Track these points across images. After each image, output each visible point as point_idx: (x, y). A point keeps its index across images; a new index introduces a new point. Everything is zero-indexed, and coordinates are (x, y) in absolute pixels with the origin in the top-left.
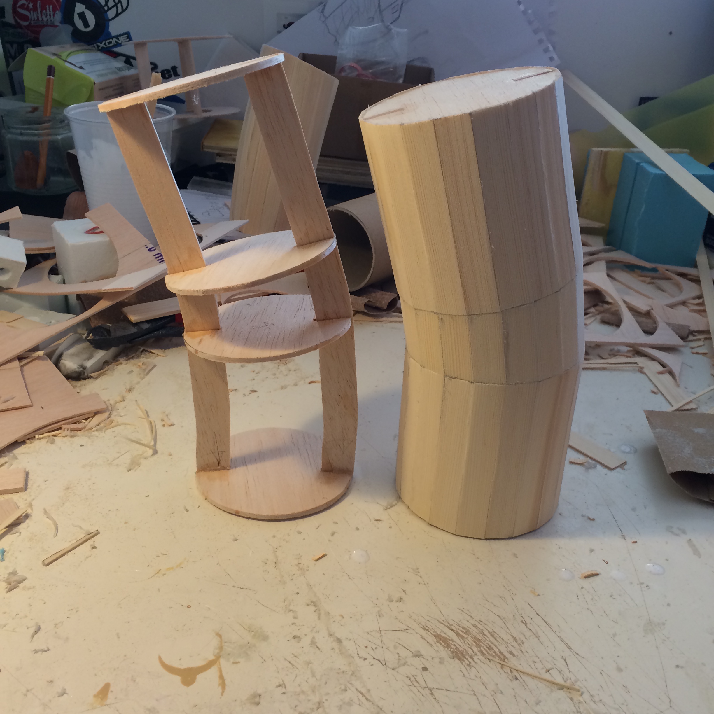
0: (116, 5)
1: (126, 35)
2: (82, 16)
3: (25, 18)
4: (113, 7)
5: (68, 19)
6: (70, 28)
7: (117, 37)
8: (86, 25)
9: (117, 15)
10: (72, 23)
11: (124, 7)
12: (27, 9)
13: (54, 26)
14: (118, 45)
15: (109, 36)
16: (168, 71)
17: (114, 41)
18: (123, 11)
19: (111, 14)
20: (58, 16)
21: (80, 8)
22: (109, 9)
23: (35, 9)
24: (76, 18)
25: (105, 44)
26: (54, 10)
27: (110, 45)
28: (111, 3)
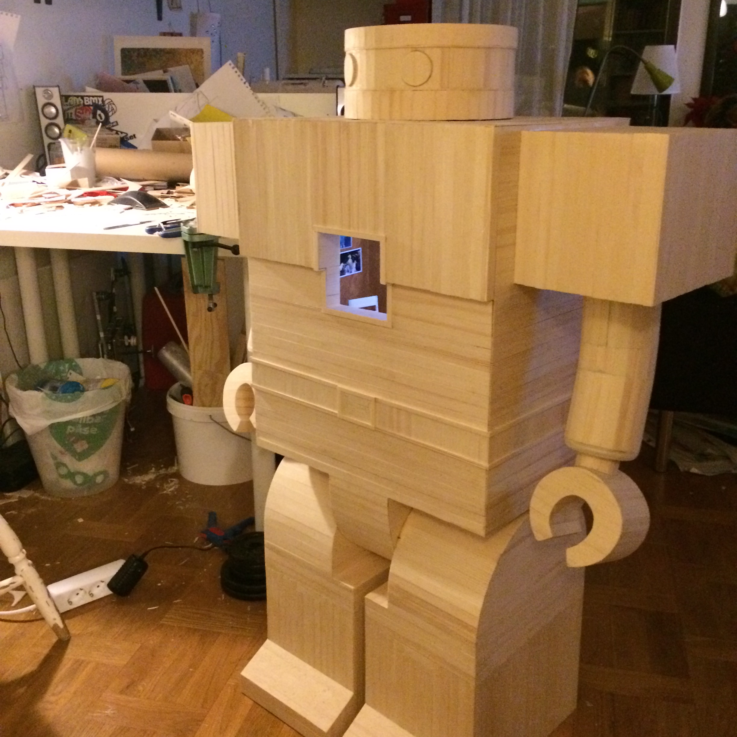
0: (112, 110)
1: (116, 122)
2: (100, 115)
3: (80, 117)
5: (94, 116)
6: (95, 120)
7: (113, 123)
8: (101, 118)
9: (113, 114)
10: (96, 118)
13: (90, 120)
14: (113, 126)
15: (110, 123)
16: (132, 137)
18: (115, 113)
19: (110, 114)
20: (91, 116)
21: (99, 112)
23: (83, 113)
24: (98, 116)
26: (90, 113)
27: (110, 127)
28: (110, 110)
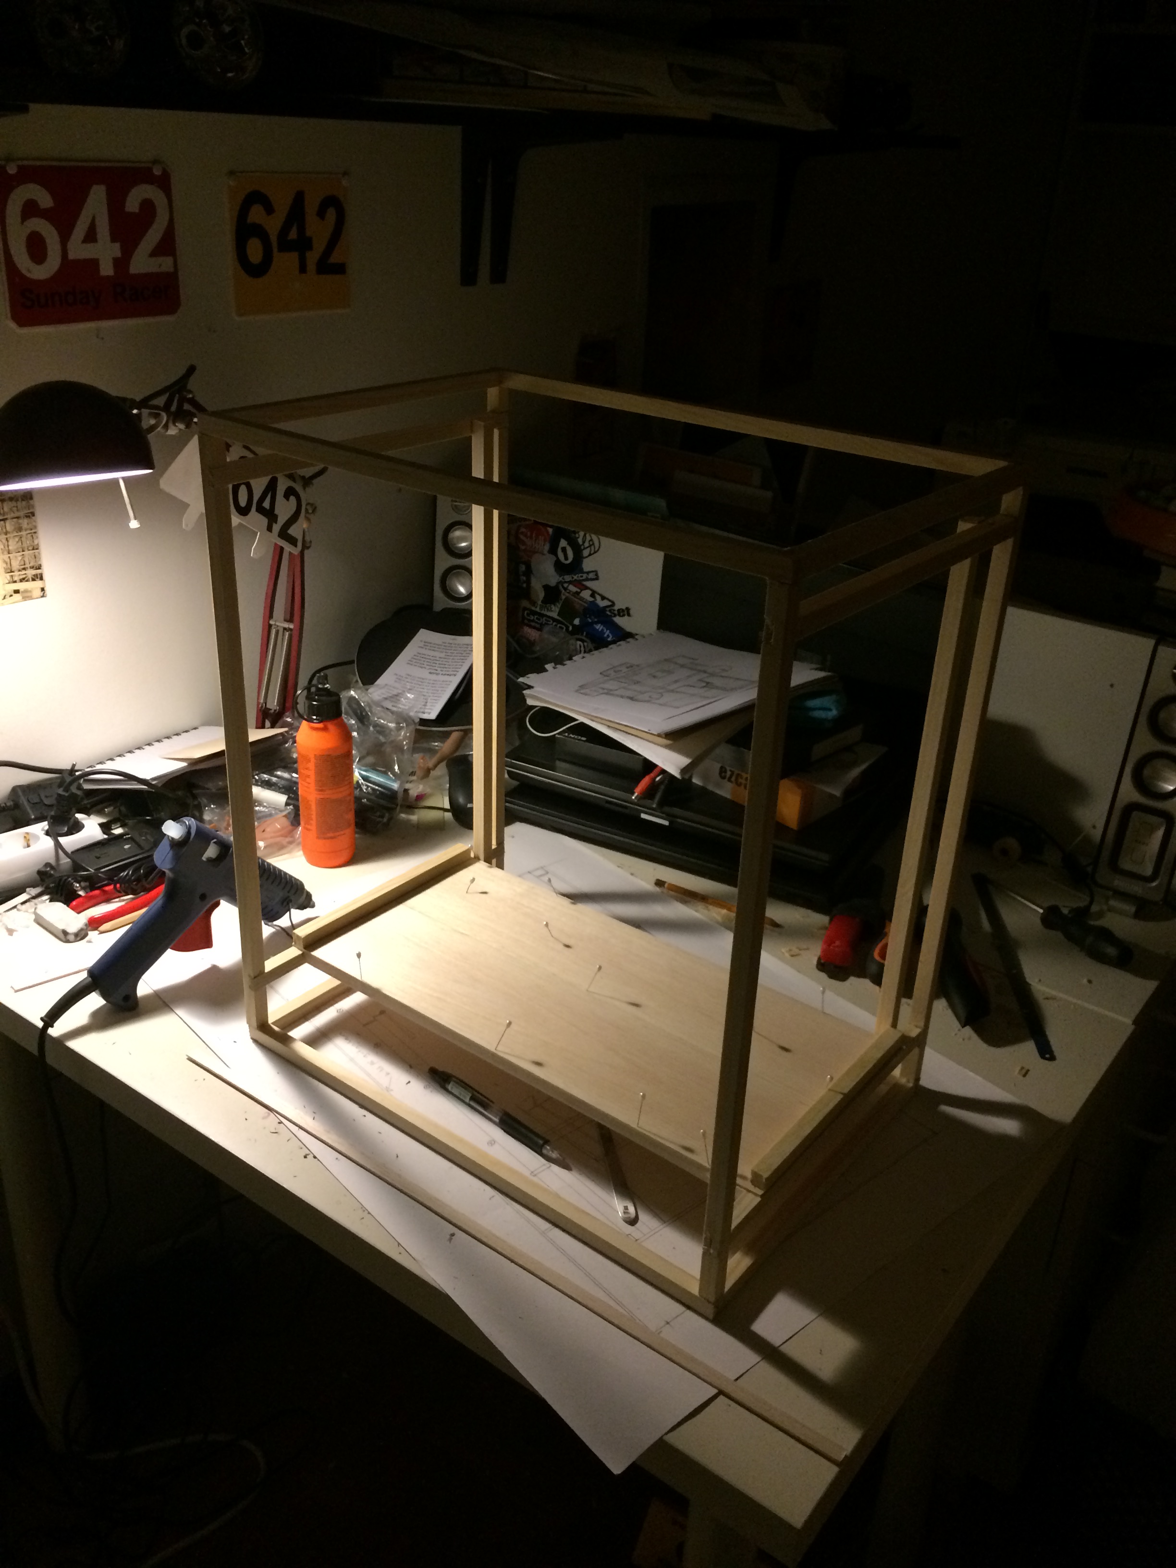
0: (590, 546)
1: (595, 573)
2: (564, 550)
4: (587, 547)
5: (553, 551)
6: (555, 559)
7: (588, 573)
8: (566, 558)
9: (590, 555)
10: (556, 555)
11: (596, 549)
12: (526, 536)
13: (543, 554)
14: (587, 579)
15: (581, 570)
16: (623, 610)
17: (585, 576)
18: (595, 552)
19: (586, 553)
20: (547, 547)
21: (563, 543)
22: (585, 548)
23: (531, 537)
24: (559, 550)
25: (578, 577)
26: (545, 540)
27: (581, 579)
28: (587, 544)
